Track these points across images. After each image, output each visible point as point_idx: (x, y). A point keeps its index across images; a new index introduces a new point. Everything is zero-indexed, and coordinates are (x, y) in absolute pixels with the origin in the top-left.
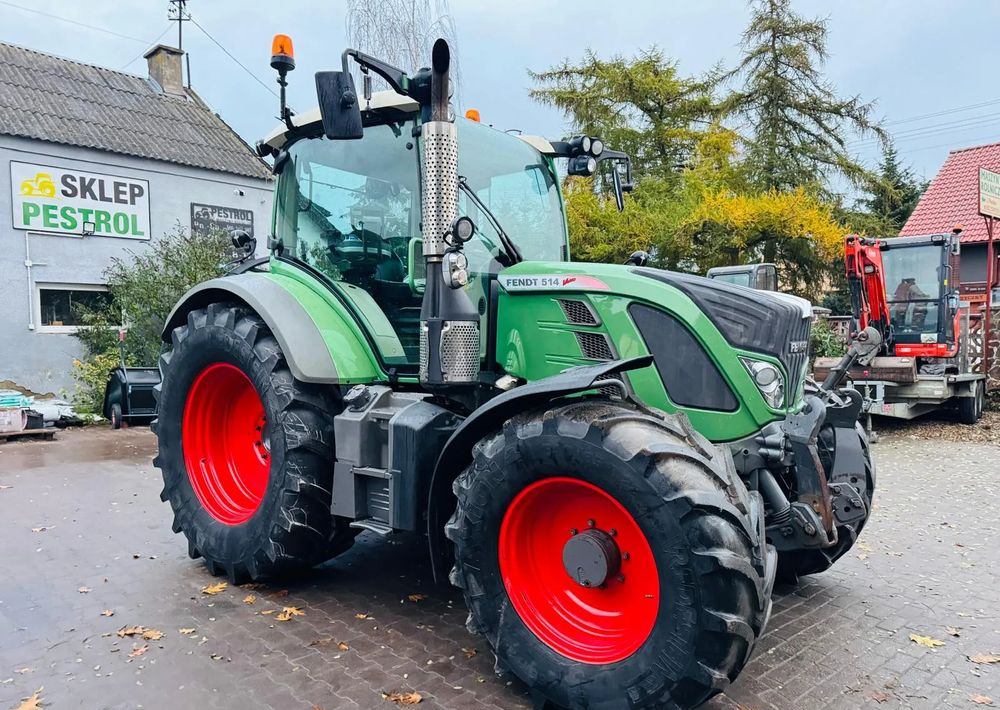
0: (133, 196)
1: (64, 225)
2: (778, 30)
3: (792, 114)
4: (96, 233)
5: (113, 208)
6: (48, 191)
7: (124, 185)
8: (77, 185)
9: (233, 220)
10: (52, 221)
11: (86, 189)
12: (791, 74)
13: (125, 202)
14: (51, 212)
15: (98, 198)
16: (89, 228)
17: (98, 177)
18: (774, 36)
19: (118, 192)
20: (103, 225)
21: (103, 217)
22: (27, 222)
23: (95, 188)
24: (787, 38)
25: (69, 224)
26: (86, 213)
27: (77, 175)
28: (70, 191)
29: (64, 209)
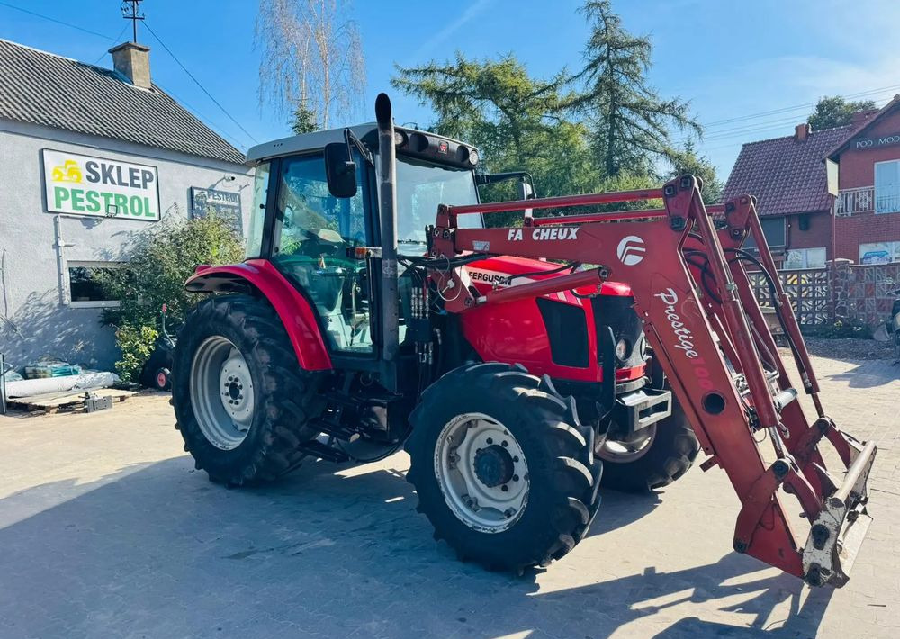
0: (145, 181)
1: (89, 207)
2: (614, 45)
3: (626, 112)
4: (118, 216)
5: (129, 192)
6: (75, 176)
7: (138, 171)
8: (99, 171)
9: (225, 203)
10: (79, 204)
11: (107, 175)
12: (624, 80)
13: (139, 186)
14: (79, 196)
15: (116, 181)
16: (112, 211)
17: (116, 164)
18: (609, 50)
19: (132, 178)
20: (121, 209)
21: (121, 200)
22: (58, 206)
23: (114, 173)
24: (619, 50)
25: (93, 206)
26: (107, 196)
27: (99, 162)
28: (93, 177)
29: (89, 193)
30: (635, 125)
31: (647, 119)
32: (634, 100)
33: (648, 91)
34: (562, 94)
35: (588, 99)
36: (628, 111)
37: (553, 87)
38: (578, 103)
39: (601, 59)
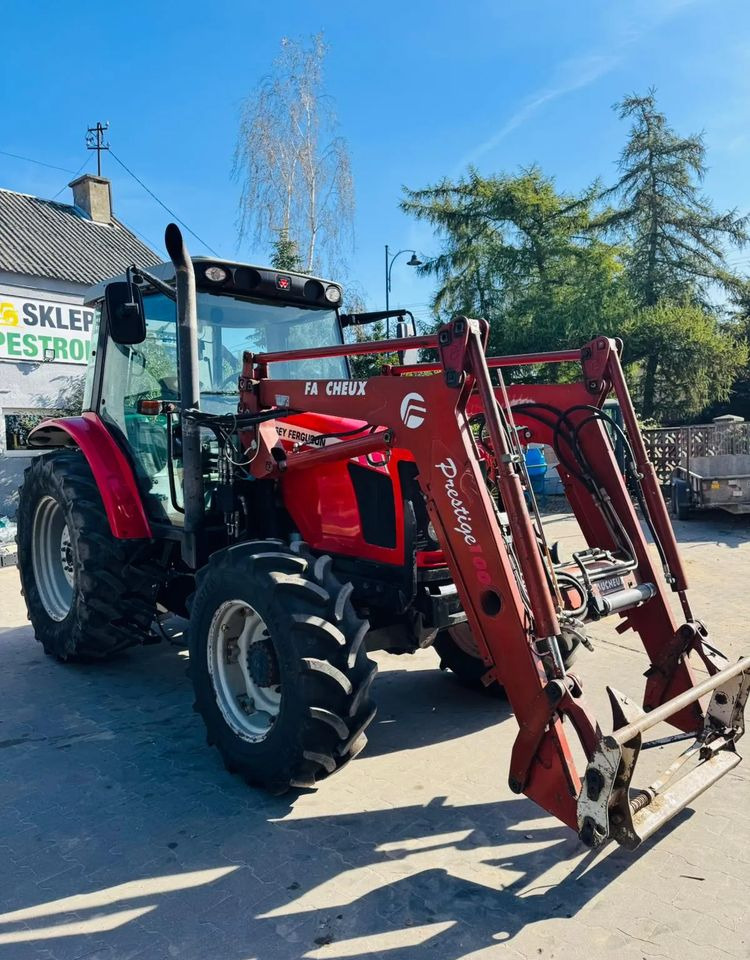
0: (87, 323)
1: (26, 352)
2: (657, 150)
3: (670, 230)
4: (56, 360)
5: (69, 335)
6: (11, 320)
7: (79, 312)
8: (37, 313)
10: (16, 348)
11: (45, 317)
12: (669, 191)
13: (79, 329)
14: (15, 340)
15: (56, 325)
16: (49, 355)
17: (55, 305)
18: (651, 155)
19: (73, 320)
20: (61, 352)
21: (60, 344)
23: (53, 316)
24: (664, 156)
25: (31, 351)
26: (45, 339)
27: (37, 304)
28: (31, 320)
29: (26, 337)
30: (683, 246)
31: (697, 237)
32: (680, 215)
33: (699, 203)
34: (596, 211)
35: (626, 215)
36: (673, 228)
37: (583, 204)
38: (614, 220)
39: (641, 168)
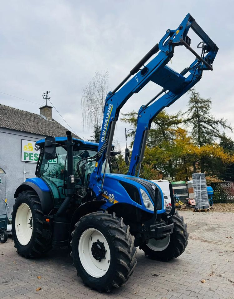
1: (35, 159)
3: (203, 124)
6: (31, 149)
8: (38, 146)
10: (32, 158)
12: (202, 113)
14: (32, 155)
18: (196, 104)
22: (25, 159)
24: (199, 104)
28: (37, 149)
29: (35, 154)
30: (207, 128)
31: (211, 126)
32: (206, 120)
33: (211, 116)
37: (176, 117)
39: (193, 107)
